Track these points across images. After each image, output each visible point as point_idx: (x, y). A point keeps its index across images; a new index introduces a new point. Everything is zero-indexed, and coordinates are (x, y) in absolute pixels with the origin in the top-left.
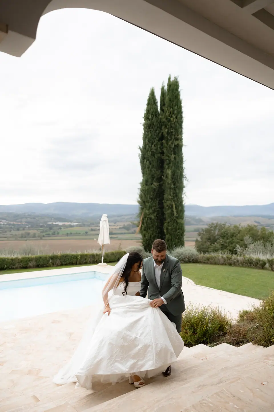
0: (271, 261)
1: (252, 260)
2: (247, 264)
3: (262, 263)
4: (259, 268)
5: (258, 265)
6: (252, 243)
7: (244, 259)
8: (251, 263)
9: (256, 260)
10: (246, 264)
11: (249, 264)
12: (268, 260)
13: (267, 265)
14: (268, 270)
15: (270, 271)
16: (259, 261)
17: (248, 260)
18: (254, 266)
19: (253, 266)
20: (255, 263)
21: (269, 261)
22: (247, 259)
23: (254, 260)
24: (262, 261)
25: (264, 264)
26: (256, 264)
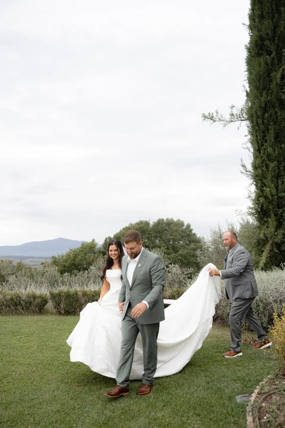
0: (57, 294)
1: (20, 297)
2: (9, 307)
3: (40, 301)
4: (34, 313)
5: (33, 307)
6: (13, 274)
7: (4, 297)
8: (16, 305)
9: (29, 297)
10: (8, 309)
11: (13, 308)
12: (52, 294)
13: (50, 305)
14: (52, 314)
15: (55, 315)
16: (35, 297)
17: (12, 299)
18: (23, 309)
19: (22, 311)
20: (26, 303)
21: (53, 296)
22: (8, 297)
23: (24, 298)
24: (40, 296)
25: (45, 302)
26: (28, 305)
